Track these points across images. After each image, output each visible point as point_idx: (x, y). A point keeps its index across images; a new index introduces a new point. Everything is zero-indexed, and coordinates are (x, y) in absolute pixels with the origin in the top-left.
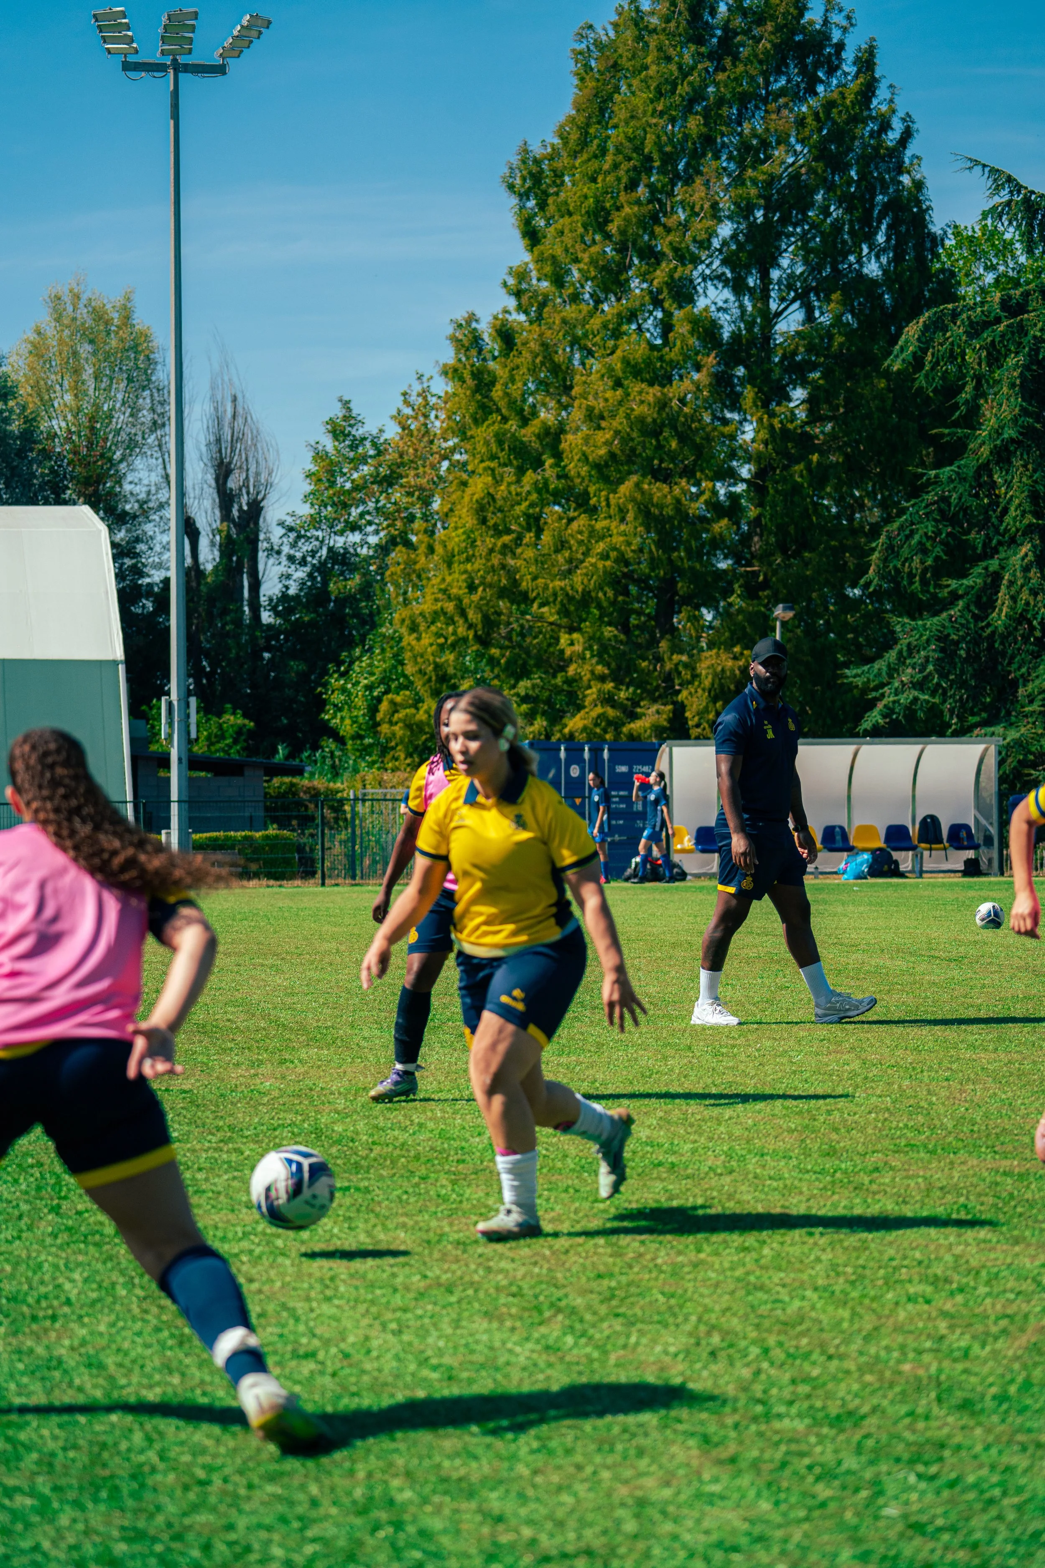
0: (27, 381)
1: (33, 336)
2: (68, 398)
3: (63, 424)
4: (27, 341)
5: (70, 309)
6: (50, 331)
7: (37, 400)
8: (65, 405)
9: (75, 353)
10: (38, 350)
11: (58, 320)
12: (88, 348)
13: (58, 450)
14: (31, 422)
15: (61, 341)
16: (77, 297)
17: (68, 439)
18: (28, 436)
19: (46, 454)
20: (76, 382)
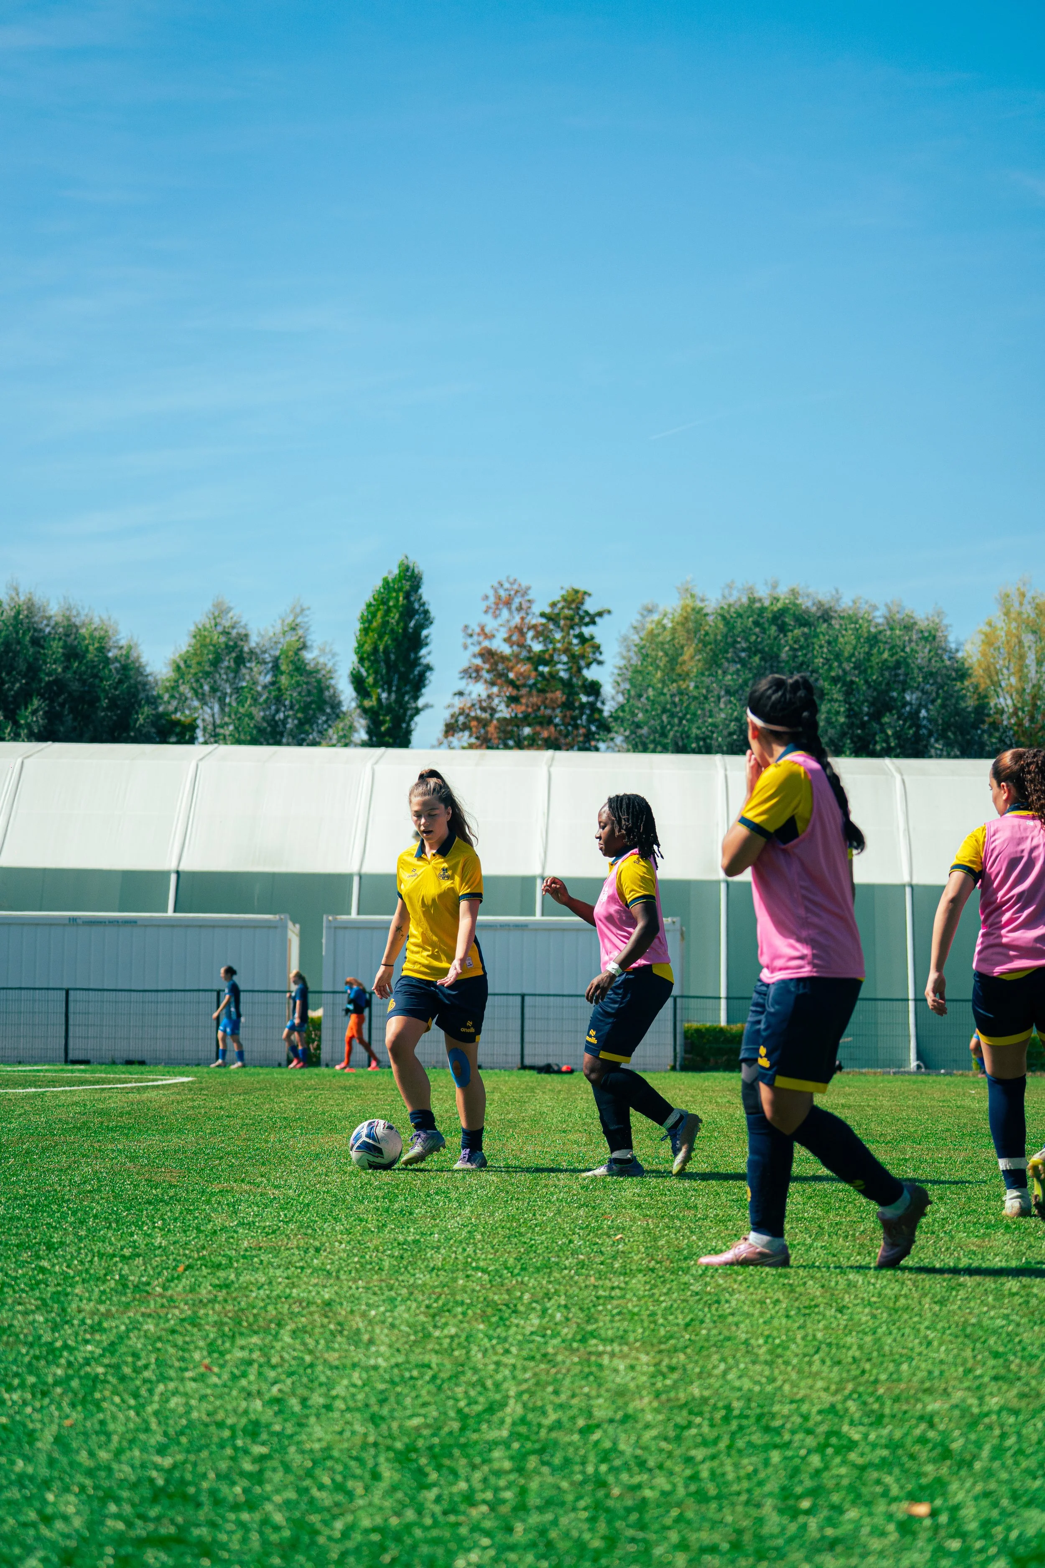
0: (980, 665)
1: (987, 629)
2: (1013, 680)
3: (1009, 702)
4: (981, 632)
5: (1016, 604)
6: (1000, 623)
7: (988, 682)
8: (1011, 686)
9: (1020, 642)
10: (989, 641)
11: (1007, 614)
12: (1031, 637)
13: (1005, 723)
14: (983, 698)
15: (1008, 633)
16: (1023, 595)
17: (1015, 713)
18: (981, 709)
19: (995, 726)
20: (1021, 666)
